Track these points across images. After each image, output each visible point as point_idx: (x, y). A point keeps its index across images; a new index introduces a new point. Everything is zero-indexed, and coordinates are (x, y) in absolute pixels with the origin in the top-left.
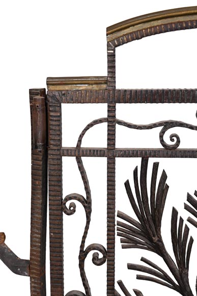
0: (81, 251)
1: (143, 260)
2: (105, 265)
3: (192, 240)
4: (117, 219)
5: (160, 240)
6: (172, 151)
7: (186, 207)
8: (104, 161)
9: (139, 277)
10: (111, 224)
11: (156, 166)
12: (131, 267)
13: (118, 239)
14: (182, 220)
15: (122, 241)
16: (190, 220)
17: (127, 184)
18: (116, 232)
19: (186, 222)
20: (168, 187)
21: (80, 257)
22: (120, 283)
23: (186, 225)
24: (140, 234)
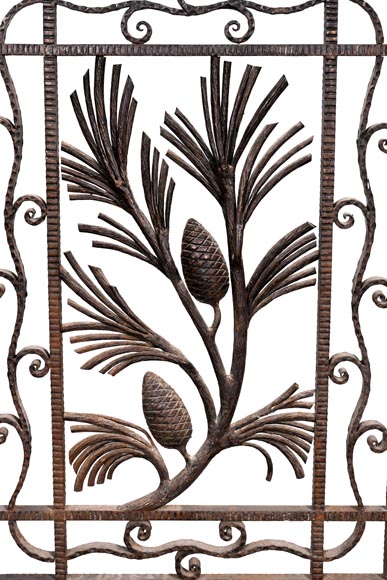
0: (8, 203)
1: (101, 217)
2: (44, 224)
3: (173, 184)
4: (62, 154)
5: (126, 184)
6: (140, 47)
7: (163, 133)
8: (38, 61)
9: (96, 245)
10: (52, 161)
11: (117, 69)
12: (84, 229)
13: (64, 185)
14: (157, 153)
15: (70, 189)
16: (169, 155)
17: (74, 97)
18: (61, 173)
19: (163, 156)
20: (135, 102)
21: (6, 212)
22: (68, 255)
23: (164, 160)
24: (95, 178)
